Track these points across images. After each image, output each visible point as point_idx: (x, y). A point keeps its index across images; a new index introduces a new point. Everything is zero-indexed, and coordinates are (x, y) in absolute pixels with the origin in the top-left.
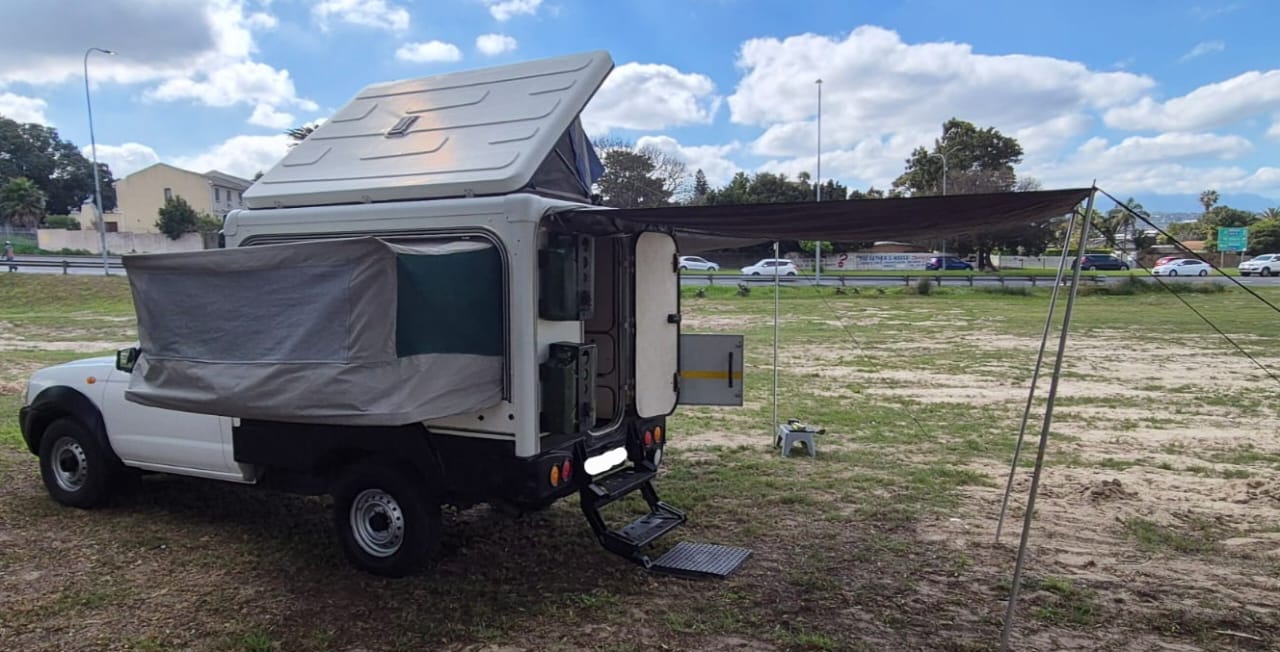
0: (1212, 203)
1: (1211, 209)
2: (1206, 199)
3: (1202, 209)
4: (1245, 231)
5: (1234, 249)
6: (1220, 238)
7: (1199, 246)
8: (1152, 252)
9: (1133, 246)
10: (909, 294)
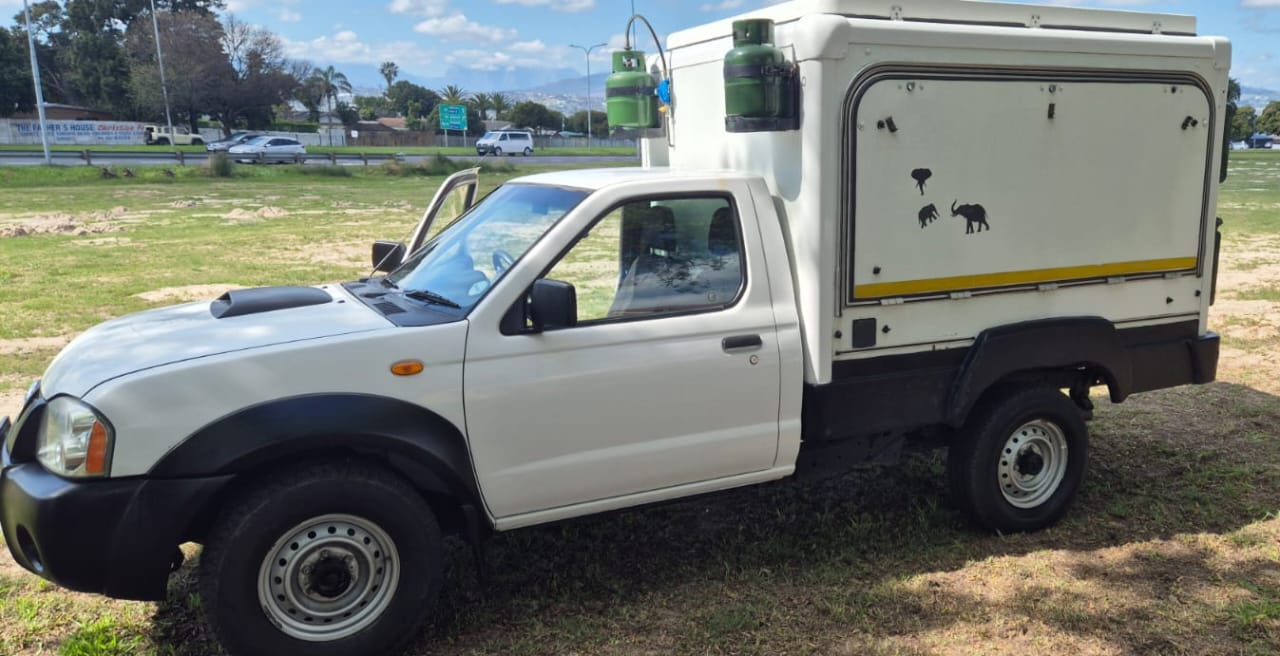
0: (392, 75)
1: (393, 83)
2: (386, 72)
3: (385, 84)
4: (464, 110)
5: (456, 128)
6: (440, 115)
7: (399, 123)
8: (359, 128)
9: (339, 121)
10: (207, 176)
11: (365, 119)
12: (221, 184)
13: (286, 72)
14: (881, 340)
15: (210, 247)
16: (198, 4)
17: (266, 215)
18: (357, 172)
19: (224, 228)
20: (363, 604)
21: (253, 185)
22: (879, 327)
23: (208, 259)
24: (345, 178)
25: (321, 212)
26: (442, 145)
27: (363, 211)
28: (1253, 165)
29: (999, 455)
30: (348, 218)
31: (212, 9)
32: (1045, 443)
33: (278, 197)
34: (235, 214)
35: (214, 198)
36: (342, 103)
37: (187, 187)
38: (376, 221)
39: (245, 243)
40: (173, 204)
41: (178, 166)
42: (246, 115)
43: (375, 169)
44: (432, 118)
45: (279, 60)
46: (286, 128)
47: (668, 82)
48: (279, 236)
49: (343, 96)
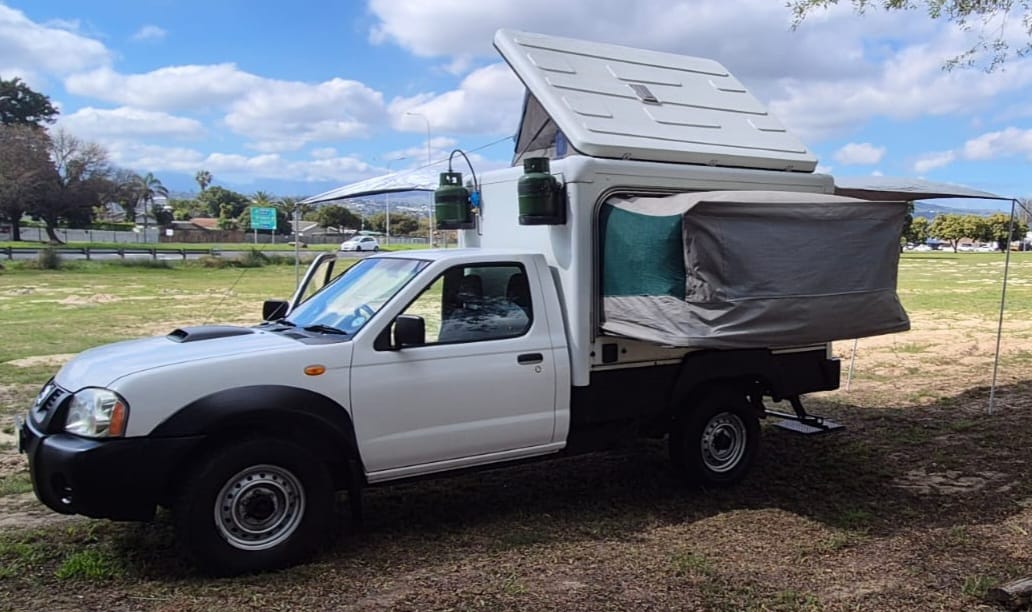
0: (206, 182)
1: (207, 188)
2: (201, 179)
3: (198, 189)
4: (274, 211)
5: (266, 228)
6: (252, 216)
7: (212, 224)
8: (174, 227)
9: (154, 222)
10: (35, 268)
11: (179, 219)
12: (51, 276)
13: (110, 179)
14: (621, 357)
15: (57, 326)
16: (28, 118)
17: (100, 301)
18: (177, 264)
19: (65, 311)
20: (281, 527)
21: (80, 276)
22: (620, 349)
23: (60, 335)
24: (165, 270)
25: (152, 298)
26: (252, 241)
27: (190, 297)
28: (926, 262)
29: (701, 437)
30: (178, 302)
31: (42, 123)
32: (731, 428)
33: (106, 286)
34: (70, 300)
35: (45, 287)
36: (157, 205)
37: (17, 278)
38: (203, 305)
39: (89, 323)
40: (7, 293)
41: (6, 260)
42: (67, 215)
43: (194, 262)
44: (242, 219)
45: (105, 168)
46: (103, 227)
47: (479, 193)
48: (120, 317)
49: (159, 199)
